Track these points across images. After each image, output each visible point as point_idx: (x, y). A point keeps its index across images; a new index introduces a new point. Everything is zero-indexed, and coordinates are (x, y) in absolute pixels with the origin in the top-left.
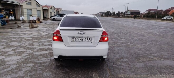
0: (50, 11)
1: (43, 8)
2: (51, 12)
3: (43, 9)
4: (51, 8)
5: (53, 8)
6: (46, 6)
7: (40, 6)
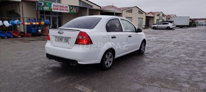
0: (156, 18)
1: (147, 15)
2: (157, 20)
3: (147, 17)
4: (158, 15)
5: (161, 15)
6: (151, 13)
7: (142, 13)
